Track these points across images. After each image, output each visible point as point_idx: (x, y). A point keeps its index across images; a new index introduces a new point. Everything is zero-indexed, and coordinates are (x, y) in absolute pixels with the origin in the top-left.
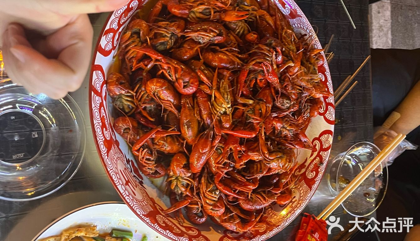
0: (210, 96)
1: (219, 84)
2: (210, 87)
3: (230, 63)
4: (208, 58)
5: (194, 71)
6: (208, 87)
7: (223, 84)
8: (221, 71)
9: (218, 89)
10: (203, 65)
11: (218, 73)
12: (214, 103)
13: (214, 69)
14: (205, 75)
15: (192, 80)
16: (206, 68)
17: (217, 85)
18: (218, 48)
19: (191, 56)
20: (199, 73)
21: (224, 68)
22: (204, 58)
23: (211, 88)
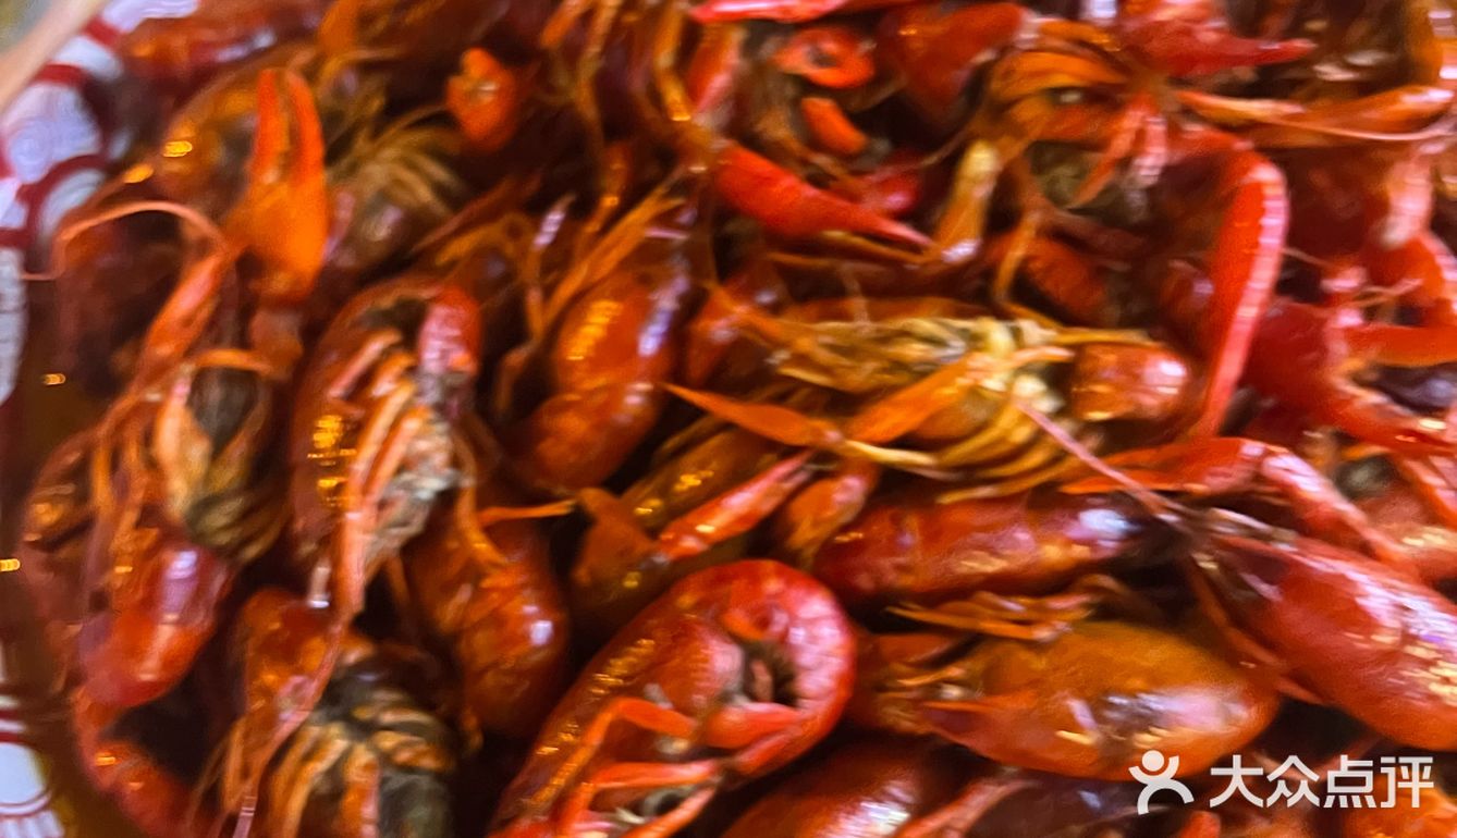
0: (891, 487)
1: (803, 393)
2: (814, 467)
3: (647, 282)
4: (580, 446)
5: (662, 585)
6: (817, 489)
7: (802, 360)
8: (698, 364)
9: (843, 404)
10: (630, 494)
11: (711, 384)
12: (958, 453)
13: (670, 416)
14: (712, 494)
15: (739, 620)
16: (659, 480)
17: (807, 409)
18: (517, 358)
19: (537, 586)
20: (690, 543)
21: (679, 334)
22: (577, 482)
23: (826, 464)
